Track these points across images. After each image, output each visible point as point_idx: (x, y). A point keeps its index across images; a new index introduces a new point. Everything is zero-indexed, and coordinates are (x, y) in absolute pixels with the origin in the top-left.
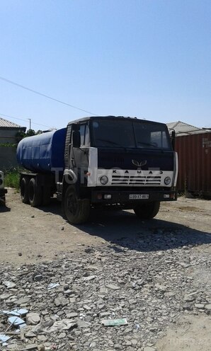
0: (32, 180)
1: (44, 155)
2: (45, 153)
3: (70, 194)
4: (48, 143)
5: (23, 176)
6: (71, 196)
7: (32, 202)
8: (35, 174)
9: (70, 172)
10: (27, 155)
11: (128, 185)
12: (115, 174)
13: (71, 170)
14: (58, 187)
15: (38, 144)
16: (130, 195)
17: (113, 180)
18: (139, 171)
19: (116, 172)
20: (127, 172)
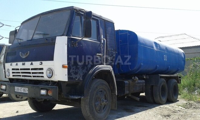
11: (21, 78)
16: (15, 87)
17: (13, 73)
18: (24, 63)
19: (12, 65)
20: (17, 65)
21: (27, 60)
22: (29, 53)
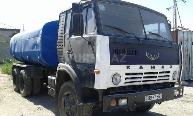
0: (22, 71)
1: (33, 48)
2: (34, 46)
3: (66, 93)
4: (38, 36)
5: (14, 67)
6: (68, 95)
7: (22, 92)
8: (25, 66)
9: (67, 68)
10: (18, 49)
11: (141, 83)
12: (128, 71)
13: (66, 65)
14: (49, 82)
15: (28, 37)
16: (146, 96)
17: (126, 79)
18: (153, 66)
19: (130, 69)
20: (141, 68)
21: (157, 62)
22: (159, 55)
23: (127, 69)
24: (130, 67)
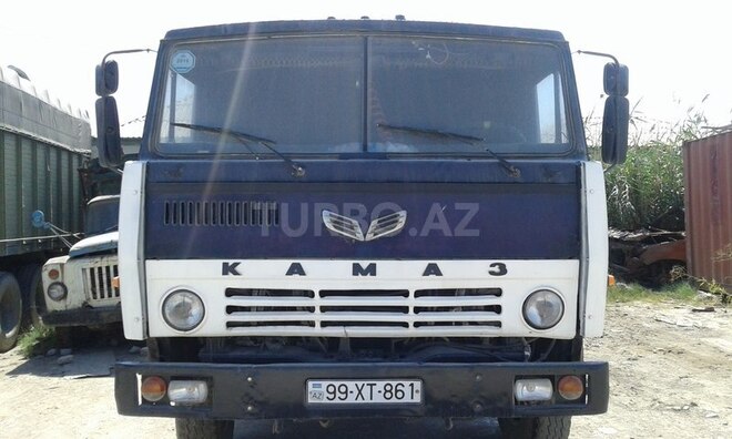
11: (316, 332)
12: (234, 282)
16: (310, 384)
17: (230, 309)
18: (365, 264)
19: (236, 273)
20: (296, 270)
22: (402, 219)
23: (225, 273)
24: (238, 269)
